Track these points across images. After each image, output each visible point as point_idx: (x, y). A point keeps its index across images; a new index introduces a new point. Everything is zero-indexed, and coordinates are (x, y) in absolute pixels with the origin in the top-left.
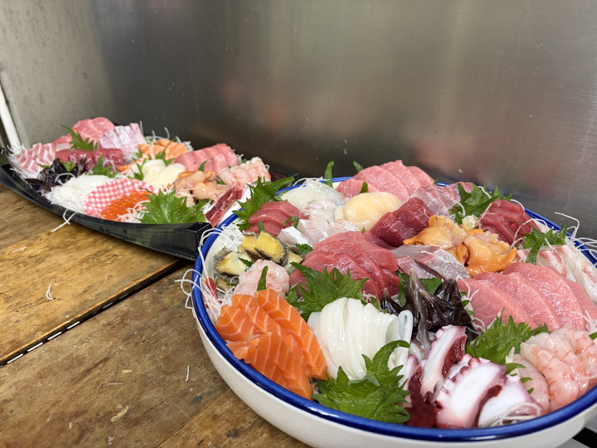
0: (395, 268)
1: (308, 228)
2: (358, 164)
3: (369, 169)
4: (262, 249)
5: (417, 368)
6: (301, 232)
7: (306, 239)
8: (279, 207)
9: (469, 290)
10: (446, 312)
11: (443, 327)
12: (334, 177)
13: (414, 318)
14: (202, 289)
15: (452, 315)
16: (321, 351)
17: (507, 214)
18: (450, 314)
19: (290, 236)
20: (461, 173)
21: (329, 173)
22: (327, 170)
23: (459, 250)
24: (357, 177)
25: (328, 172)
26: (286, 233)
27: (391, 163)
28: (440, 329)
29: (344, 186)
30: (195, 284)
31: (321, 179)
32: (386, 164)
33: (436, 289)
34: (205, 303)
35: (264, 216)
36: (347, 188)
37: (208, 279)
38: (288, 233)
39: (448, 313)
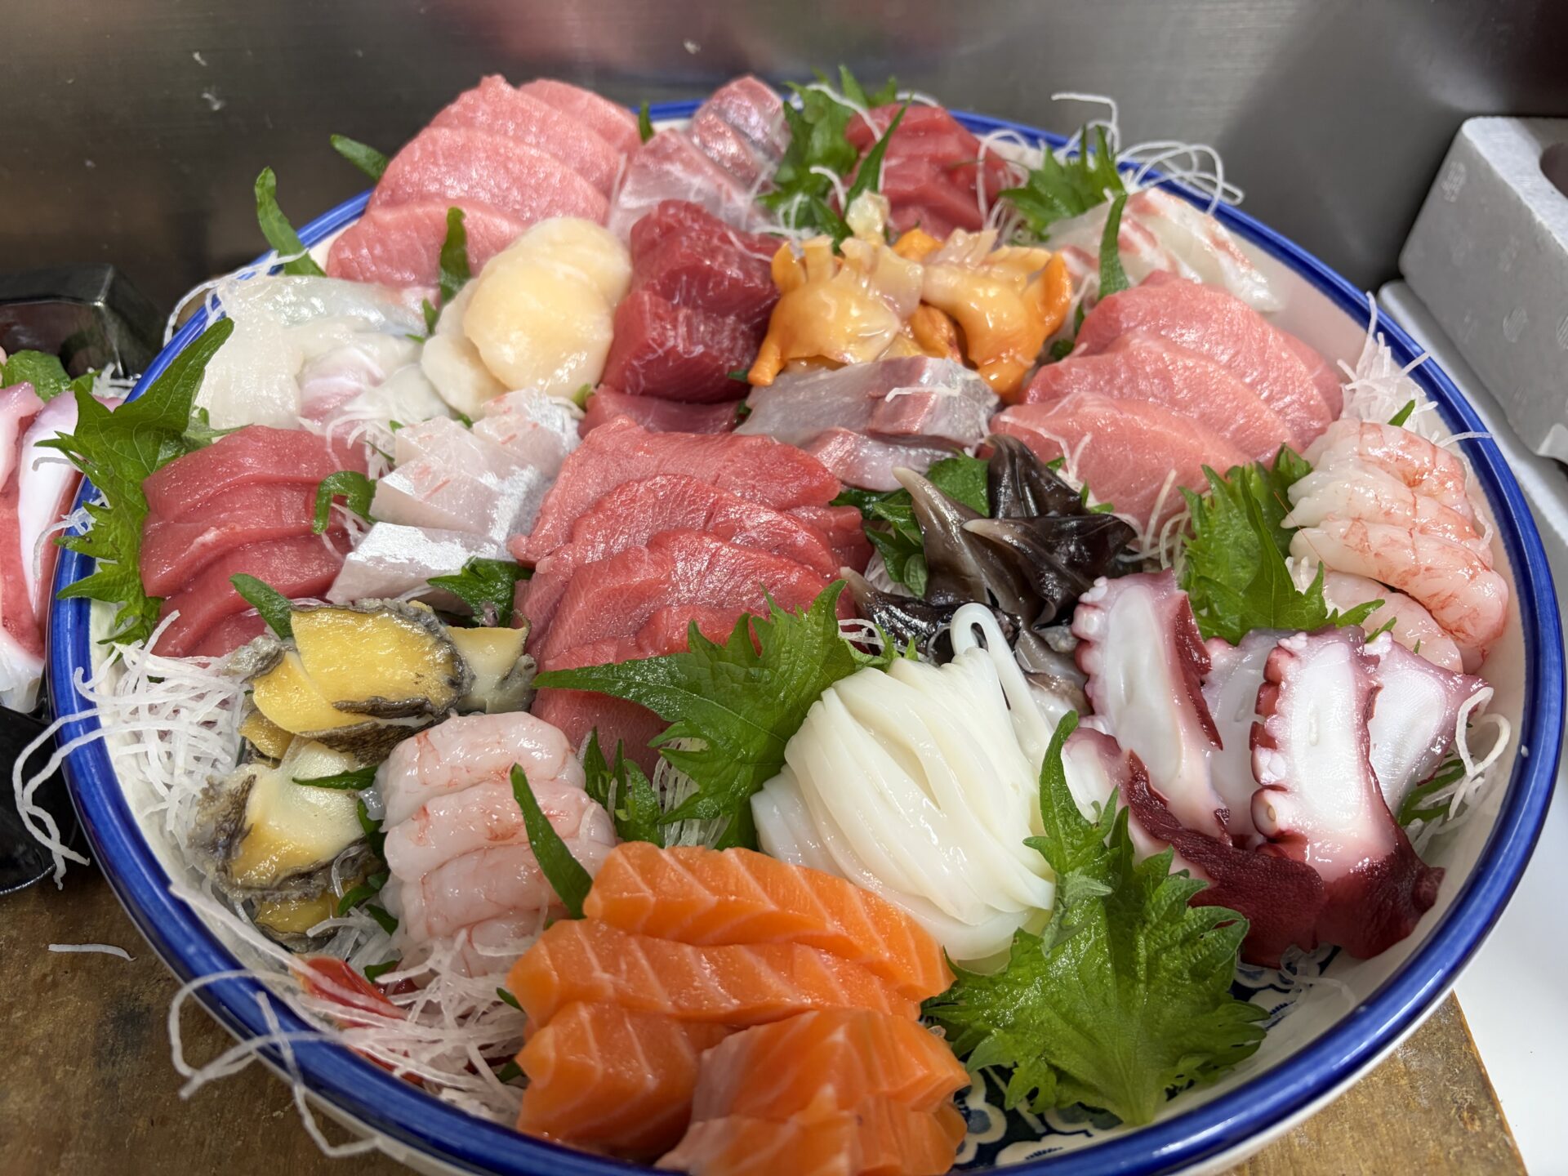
0: (834, 490)
1: (429, 497)
2: (355, 144)
3: (414, 149)
4: (361, 689)
5: (1124, 761)
6: (415, 524)
7: (450, 540)
8: (240, 466)
9: (1063, 444)
10: (1058, 549)
11: (1086, 597)
12: (298, 223)
13: (997, 617)
14: (331, 1034)
15: (1078, 548)
16: (908, 918)
17: (929, 147)
18: (1072, 548)
19: (393, 566)
20: (697, 54)
21: (276, 225)
22: (260, 214)
23: (926, 329)
24: (385, 196)
25: (271, 219)
26: (370, 564)
27: (467, 97)
28: (1079, 609)
29: (355, 249)
30: (282, 1038)
31: (272, 260)
32: (454, 109)
33: (984, 492)
34: (397, 1074)
35: (210, 536)
36: (378, 251)
37: (310, 972)
38: (379, 560)
39: (1064, 548)
